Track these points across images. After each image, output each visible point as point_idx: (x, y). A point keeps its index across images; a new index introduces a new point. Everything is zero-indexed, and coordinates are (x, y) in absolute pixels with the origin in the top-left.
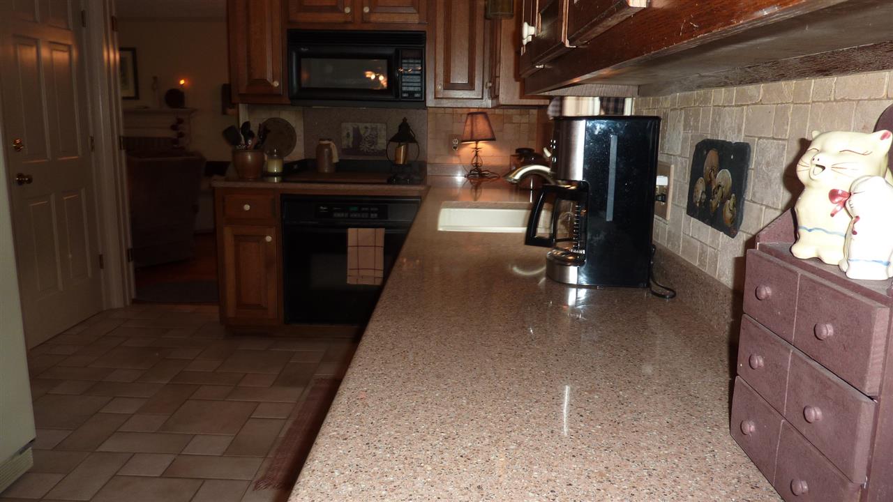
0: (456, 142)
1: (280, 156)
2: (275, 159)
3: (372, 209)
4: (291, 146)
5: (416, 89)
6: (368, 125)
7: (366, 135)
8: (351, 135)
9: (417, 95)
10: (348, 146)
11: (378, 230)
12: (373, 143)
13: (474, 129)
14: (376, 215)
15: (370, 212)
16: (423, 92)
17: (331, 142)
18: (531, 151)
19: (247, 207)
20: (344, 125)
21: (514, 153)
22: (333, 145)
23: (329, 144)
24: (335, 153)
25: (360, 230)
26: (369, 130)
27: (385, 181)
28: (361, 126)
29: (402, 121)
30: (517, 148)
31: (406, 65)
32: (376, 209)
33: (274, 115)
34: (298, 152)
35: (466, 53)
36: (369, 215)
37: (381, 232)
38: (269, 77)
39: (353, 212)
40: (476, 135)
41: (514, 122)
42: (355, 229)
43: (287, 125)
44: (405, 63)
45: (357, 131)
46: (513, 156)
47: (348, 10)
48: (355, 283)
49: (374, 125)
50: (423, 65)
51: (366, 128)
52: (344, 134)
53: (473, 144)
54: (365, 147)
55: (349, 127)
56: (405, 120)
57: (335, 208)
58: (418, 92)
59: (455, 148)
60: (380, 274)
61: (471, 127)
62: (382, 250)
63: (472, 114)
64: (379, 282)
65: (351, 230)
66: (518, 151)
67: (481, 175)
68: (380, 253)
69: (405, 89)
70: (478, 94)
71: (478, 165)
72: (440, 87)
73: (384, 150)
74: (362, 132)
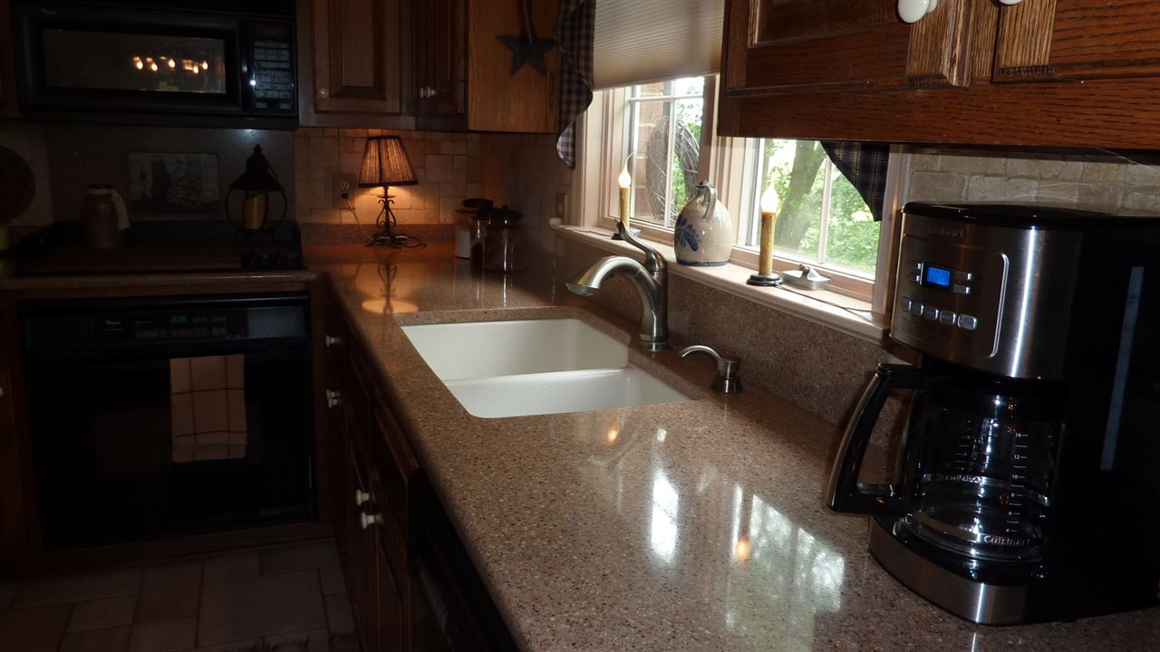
0: (346, 186)
3: (215, 320)
5: (281, 95)
6: (182, 157)
7: (179, 175)
8: (149, 175)
9: (284, 106)
10: (145, 196)
11: (231, 357)
12: (194, 189)
13: (385, 166)
14: (223, 330)
15: (210, 325)
16: (294, 101)
17: (112, 191)
18: (489, 203)
20: (133, 157)
21: (460, 206)
22: (116, 195)
23: (109, 195)
24: (122, 209)
25: (195, 360)
26: (184, 167)
27: (238, 266)
28: (169, 159)
29: (253, 152)
31: (261, 51)
32: (223, 319)
34: (39, 211)
36: (210, 331)
37: (237, 361)
39: (177, 326)
40: (387, 174)
41: (442, 152)
42: (185, 360)
44: (259, 48)
45: (159, 168)
46: (457, 211)
48: (190, 460)
49: (194, 158)
50: (293, 50)
51: (179, 162)
52: (136, 174)
53: (380, 190)
54: (177, 196)
55: (143, 162)
56: (258, 150)
57: (137, 323)
58: (287, 101)
59: (345, 196)
60: (241, 440)
61: (378, 160)
62: (241, 394)
63: (378, 138)
64: (240, 453)
65: (173, 362)
66: (468, 203)
67: (396, 243)
68: (238, 401)
69: (261, 94)
70: (392, 105)
71: (390, 224)
72: (325, 93)
73: (214, 202)
74: (170, 170)
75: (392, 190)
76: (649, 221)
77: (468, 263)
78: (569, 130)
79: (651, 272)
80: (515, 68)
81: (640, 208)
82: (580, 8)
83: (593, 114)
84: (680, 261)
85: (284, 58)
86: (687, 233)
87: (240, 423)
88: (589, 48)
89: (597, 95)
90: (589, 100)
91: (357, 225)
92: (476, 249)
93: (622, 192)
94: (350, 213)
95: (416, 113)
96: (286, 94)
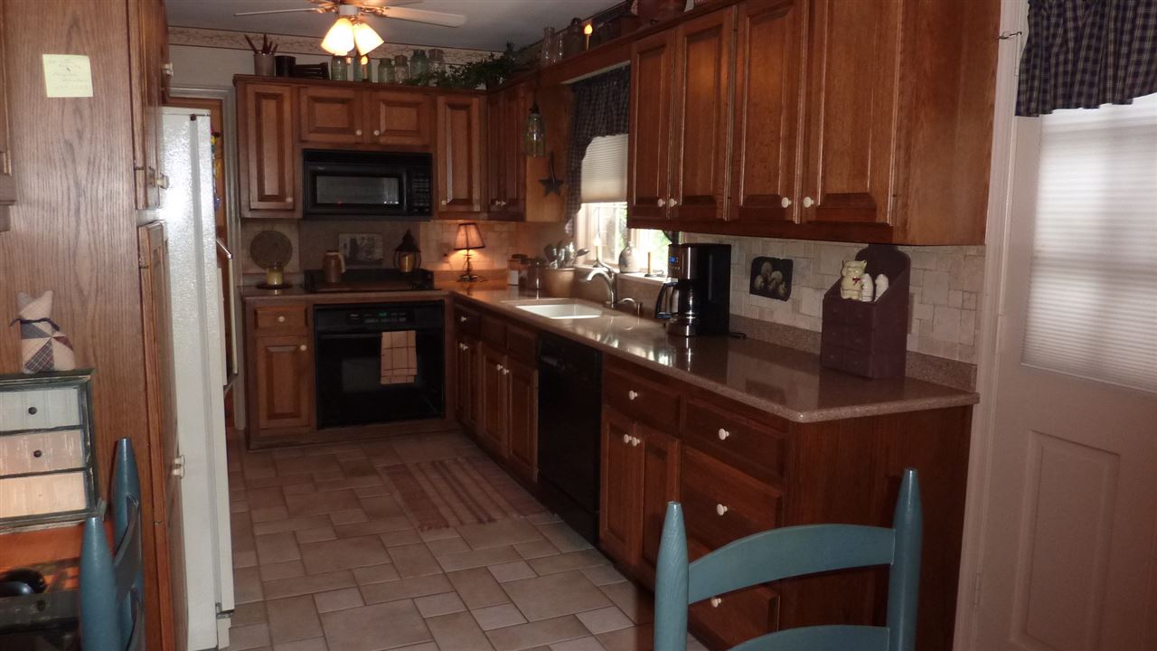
0: (446, 249)
1: (280, 268)
2: (273, 271)
3: (400, 314)
4: (286, 258)
6: (364, 235)
8: (348, 246)
9: (427, 210)
11: (409, 332)
12: (370, 252)
13: (469, 238)
14: (404, 319)
15: (398, 317)
16: (432, 207)
17: (338, 254)
18: (525, 256)
19: (282, 319)
20: (341, 236)
21: (510, 257)
23: (337, 256)
25: (393, 333)
28: (358, 237)
29: (405, 234)
30: (515, 253)
31: (416, 184)
32: (404, 314)
34: (293, 265)
35: (466, 173)
36: (399, 320)
37: (412, 334)
39: (383, 317)
40: (469, 243)
41: (495, 230)
42: (388, 333)
43: (283, 237)
45: (353, 241)
46: (509, 261)
47: (359, 133)
48: (389, 383)
51: (363, 238)
53: (465, 252)
54: (362, 256)
55: (345, 238)
56: (409, 232)
57: (366, 315)
58: (427, 207)
59: (446, 255)
60: (414, 372)
61: (465, 236)
62: (414, 350)
63: (465, 225)
64: (411, 380)
65: (384, 334)
66: (514, 256)
67: (471, 279)
68: (413, 352)
69: (416, 204)
70: (477, 208)
71: (469, 270)
72: (444, 203)
73: (380, 260)
74: (359, 242)
75: (471, 252)
76: (609, 260)
77: (517, 287)
78: (571, 220)
79: (611, 277)
80: (547, 193)
81: (604, 255)
82: (576, 169)
83: (581, 214)
84: (621, 272)
85: (427, 187)
86: (623, 260)
87: (413, 363)
88: (579, 185)
89: (583, 205)
90: (580, 208)
91: (451, 271)
92: (521, 280)
93: (597, 247)
94: (448, 265)
95: (489, 212)
96: (427, 204)
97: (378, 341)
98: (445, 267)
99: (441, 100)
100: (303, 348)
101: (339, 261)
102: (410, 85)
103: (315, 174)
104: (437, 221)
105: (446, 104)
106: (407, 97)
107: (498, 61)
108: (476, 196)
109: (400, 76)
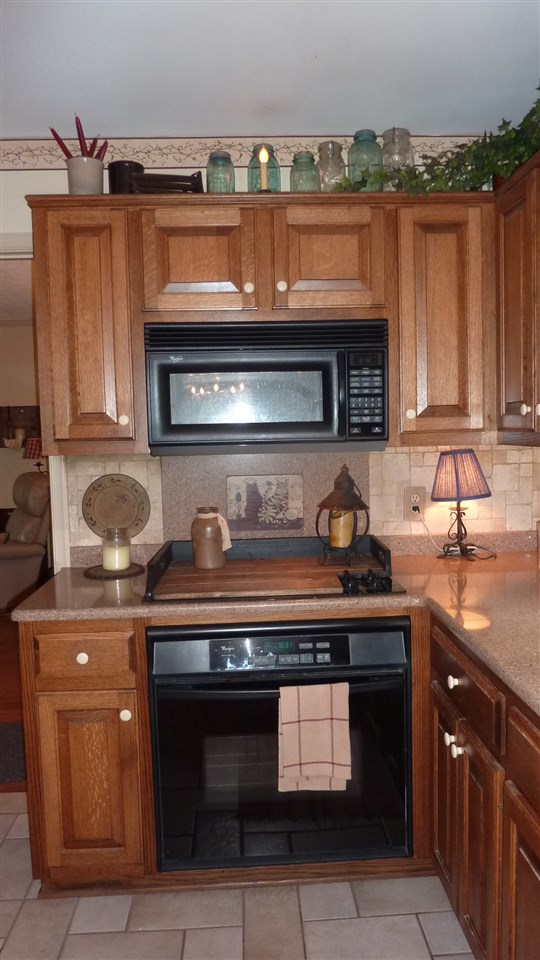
0: (417, 500)
1: (125, 540)
2: (116, 545)
3: (319, 645)
4: (139, 520)
5: (373, 420)
6: (272, 479)
7: (270, 495)
8: (244, 497)
9: (377, 430)
10: (239, 516)
11: (335, 687)
12: (281, 508)
13: (461, 480)
14: (327, 657)
15: (315, 651)
16: (387, 424)
17: (217, 515)
19: (83, 658)
20: (230, 481)
22: (221, 518)
23: (217, 519)
24: (225, 532)
25: (303, 689)
26: (274, 487)
28: (261, 481)
29: (340, 473)
31: (357, 379)
32: (327, 645)
33: (111, 468)
34: (153, 530)
35: (455, 355)
36: (315, 658)
37: (342, 690)
38: (110, 409)
40: (464, 490)
41: (508, 461)
42: (293, 689)
44: (354, 376)
45: (253, 491)
47: (250, 289)
48: (295, 789)
49: (282, 478)
50: (384, 376)
51: (269, 483)
52: (232, 496)
53: (453, 504)
54: (267, 514)
55: (239, 485)
56: (346, 471)
58: (379, 425)
59: (417, 509)
61: (454, 475)
62: (347, 724)
63: (453, 453)
65: (283, 690)
67: (465, 553)
68: (343, 731)
69: (355, 420)
70: (476, 421)
71: (461, 536)
72: (411, 414)
73: (299, 519)
74: (262, 491)
75: (466, 503)
85: (377, 384)
87: (345, 755)
91: (428, 537)
94: (420, 525)
95: (501, 429)
96: (378, 419)
97: (272, 705)
98: (416, 529)
99: (407, 216)
100: (126, 715)
101: (219, 529)
102: (349, 193)
103: (166, 371)
104: (400, 449)
105: (415, 223)
106: (340, 215)
107: (518, 132)
108: (474, 397)
109: (331, 180)
